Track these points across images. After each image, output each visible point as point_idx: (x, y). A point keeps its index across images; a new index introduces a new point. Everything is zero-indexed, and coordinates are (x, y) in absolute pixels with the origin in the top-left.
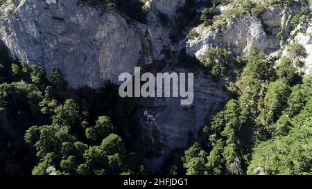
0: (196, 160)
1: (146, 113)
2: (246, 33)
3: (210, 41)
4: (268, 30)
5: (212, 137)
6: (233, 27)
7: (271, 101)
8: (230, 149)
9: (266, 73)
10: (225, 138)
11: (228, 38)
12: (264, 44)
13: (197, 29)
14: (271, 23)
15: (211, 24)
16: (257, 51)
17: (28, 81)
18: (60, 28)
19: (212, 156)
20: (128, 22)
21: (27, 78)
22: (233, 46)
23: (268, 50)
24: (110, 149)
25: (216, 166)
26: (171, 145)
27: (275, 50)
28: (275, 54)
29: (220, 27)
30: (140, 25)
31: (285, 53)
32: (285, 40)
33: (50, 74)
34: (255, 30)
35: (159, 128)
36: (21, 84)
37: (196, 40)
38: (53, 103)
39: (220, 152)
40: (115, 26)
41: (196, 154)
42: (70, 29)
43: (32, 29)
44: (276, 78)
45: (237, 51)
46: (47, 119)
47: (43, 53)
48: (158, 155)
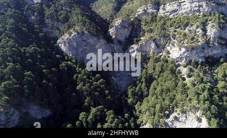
0: (132, 89)
1: (113, 77)
2: (150, 47)
3: (137, 50)
4: (157, 46)
5: (138, 82)
6: (145, 44)
7: (158, 69)
8: (144, 85)
9: (157, 60)
10: (142, 82)
11: (144, 49)
12: (157, 51)
13: (133, 46)
14: (158, 43)
15: (138, 44)
16: (154, 53)
17: (72, 62)
18: (84, 44)
19: (137, 88)
20: (107, 43)
21: (70, 60)
22: (146, 52)
23: (158, 53)
24: (101, 84)
25: (139, 91)
26: (123, 90)
27: (161, 53)
28: (161, 54)
29: (141, 45)
30: (111, 44)
31: (164, 53)
32: (164, 49)
33: (79, 60)
34: (153, 45)
35: (118, 83)
36: (69, 63)
37: (132, 50)
38: (80, 69)
39: (141, 87)
40: (103, 43)
41: (132, 88)
42: (88, 44)
43: (75, 44)
44: (160, 61)
45: (148, 53)
46: (79, 73)
47: (77, 52)
48: (118, 94)
